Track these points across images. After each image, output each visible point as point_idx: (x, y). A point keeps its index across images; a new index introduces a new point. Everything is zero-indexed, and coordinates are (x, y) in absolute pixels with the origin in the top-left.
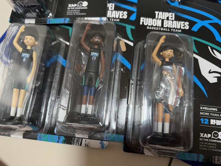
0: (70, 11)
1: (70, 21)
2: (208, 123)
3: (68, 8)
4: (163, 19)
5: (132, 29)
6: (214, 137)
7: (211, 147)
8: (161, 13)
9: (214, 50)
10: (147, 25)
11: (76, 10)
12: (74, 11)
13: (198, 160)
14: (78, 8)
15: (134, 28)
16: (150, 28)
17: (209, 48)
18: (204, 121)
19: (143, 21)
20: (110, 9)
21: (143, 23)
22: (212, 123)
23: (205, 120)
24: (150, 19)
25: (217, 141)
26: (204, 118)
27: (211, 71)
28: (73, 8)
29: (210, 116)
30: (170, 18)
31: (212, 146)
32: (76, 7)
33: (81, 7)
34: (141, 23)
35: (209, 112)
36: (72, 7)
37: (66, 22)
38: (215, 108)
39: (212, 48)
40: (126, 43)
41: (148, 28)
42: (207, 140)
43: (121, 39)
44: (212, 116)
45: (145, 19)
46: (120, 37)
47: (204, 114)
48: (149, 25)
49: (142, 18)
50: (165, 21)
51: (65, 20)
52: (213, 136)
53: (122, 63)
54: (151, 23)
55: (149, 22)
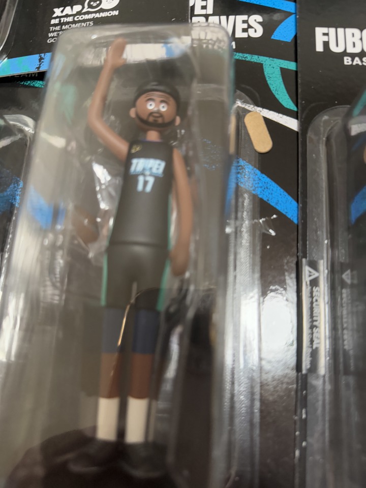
0: (58, 28)
3: (53, 22)
5: (284, 72)
10: (345, 53)
11: (78, 25)
12: (74, 26)
14: (86, 17)
15: (291, 66)
16: (357, 61)
19: (325, 38)
20: (198, 11)
21: (326, 44)
24: (349, 31)
28: (70, 19)
32: (79, 13)
33: (95, 12)
34: (319, 48)
36: (67, 16)
37: (45, 66)
40: (268, 122)
41: (347, 61)
43: (250, 107)
45: (332, 31)
46: (245, 102)
48: (350, 50)
49: (319, 31)
51: (41, 59)
53: (261, 200)
54: (358, 43)
55: (350, 40)
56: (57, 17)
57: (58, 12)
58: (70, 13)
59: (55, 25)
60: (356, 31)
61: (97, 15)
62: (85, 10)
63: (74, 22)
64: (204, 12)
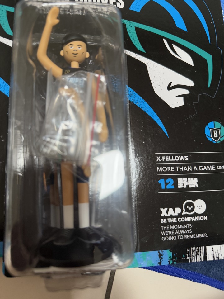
2: (173, 187)
6: (186, 213)
7: (182, 232)
17: (165, 41)
18: (166, 184)
22: (180, 186)
23: (167, 181)
25: (193, 219)
26: (166, 178)
29: (176, 172)
31: (185, 229)
35: (174, 164)
38: (183, 155)
42: (174, 220)
44: (179, 172)
47: (165, 169)
52: (184, 210)
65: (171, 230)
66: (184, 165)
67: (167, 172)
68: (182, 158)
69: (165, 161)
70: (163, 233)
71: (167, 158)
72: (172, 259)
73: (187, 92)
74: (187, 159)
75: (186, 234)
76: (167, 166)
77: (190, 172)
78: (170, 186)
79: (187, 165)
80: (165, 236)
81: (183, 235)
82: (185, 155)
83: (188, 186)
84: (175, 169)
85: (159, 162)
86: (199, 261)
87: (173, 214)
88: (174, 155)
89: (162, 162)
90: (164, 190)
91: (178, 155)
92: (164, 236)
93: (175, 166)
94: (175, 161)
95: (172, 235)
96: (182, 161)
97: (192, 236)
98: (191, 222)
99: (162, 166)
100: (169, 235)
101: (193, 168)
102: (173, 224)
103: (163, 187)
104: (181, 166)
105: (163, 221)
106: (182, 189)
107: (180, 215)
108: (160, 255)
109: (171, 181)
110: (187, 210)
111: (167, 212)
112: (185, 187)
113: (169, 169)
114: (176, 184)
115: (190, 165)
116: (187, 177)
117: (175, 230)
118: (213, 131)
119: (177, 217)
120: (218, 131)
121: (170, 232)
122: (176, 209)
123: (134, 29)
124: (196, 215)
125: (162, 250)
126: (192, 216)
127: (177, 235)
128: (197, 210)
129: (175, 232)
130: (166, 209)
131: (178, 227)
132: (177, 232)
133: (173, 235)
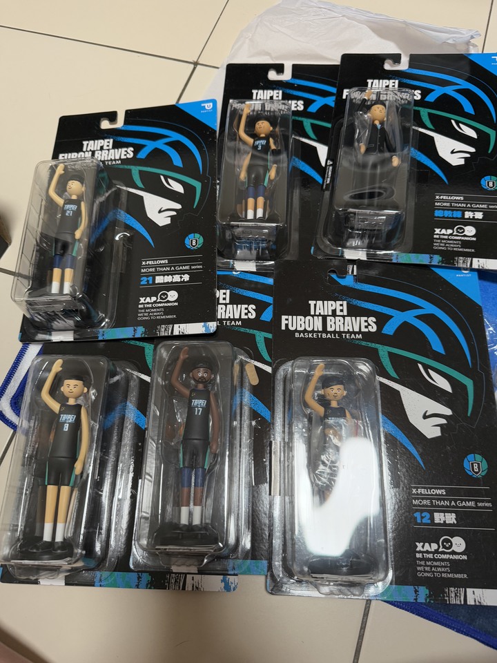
0: (143, 311)
1: (145, 333)
2: (429, 521)
3: (140, 306)
4: (326, 314)
5: (266, 339)
6: (444, 550)
7: (439, 569)
8: (320, 303)
9: (430, 371)
10: (296, 331)
11: (155, 310)
12: (152, 310)
13: (416, 599)
14: (159, 305)
15: (270, 336)
16: (302, 335)
17: (420, 366)
18: (422, 518)
19: (287, 322)
20: (221, 301)
21: (287, 325)
22: (437, 521)
23: (423, 514)
24: (299, 317)
25: (451, 557)
26: (422, 511)
27: (427, 414)
28: (150, 306)
29: (432, 506)
30: (338, 313)
31: (442, 567)
32: (155, 302)
33: (164, 302)
34: (283, 328)
35: (430, 498)
36: (148, 303)
37: (138, 335)
38: (440, 489)
39: (426, 367)
40: (256, 368)
41: (297, 335)
42: (430, 556)
43: (248, 360)
44: (436, 506)
45: (290, 317)
46: (245, 357)
47: (421, 502)
48: (299, 329)
49: (284, 317)
50: (328, 318)
51: (135, 330)
52: (441, 547)
53: (254, 410)
54: (303, 325)
55: (299, 323)
56: (142, 304)
57: (142, 300)
58: (150, 301)
59: (141, 309)
60: (302, 318)
61: (166, 305)
62: (158, 301)
63: (153, 308)
64: (224, 302)
65: (428, 566)
66: (440, 500)
67: (423, 506)
68: (439, 492)
69: (421, 494)
70: (419, 568)
71: (423, 491)
72: (429, 597)
73: (444, 421)
74: (445, 493)
75: (444, 572)
76: (423, 499)
77: (447, 507)
78: (426, 520)
79: (444, 500)
80: (421, 571)
81: (441, 573)
82: (442, 488)
83: (445, 522)
84: (432, 502)
85: (414, 494)
86: (459, 603)
87: (430, 550)
88: (431, 488)
89: (417, 494)
90: (420, 524)
91: (435, 488)
92: (419, 571)
93: (431, 499)
94: (432, 495)
95: (428, 572)
96: (439, 495)
97: (450, 576)
98: (449, 560)
99: (418, 499)
100: (425, 571)
101: (450, 503)
102: (429, 560)
103: (419, 521)
104: (438, 499)
105: (418, 555)
106: (439, 524)
107: (436, 552)
108: (416, 591)
109: (427, 515)
110: (444, 547)
111: (423, 547)
112: (442, 522)
113: (425, 502)
114: (432, 518)
115: (447, 500)
116: (444, 512)
117: (431, 567)
118: (472, 464)
119: (433, 553)
120: (478, 464)
121: (427, 569)
122: (432, 544)
123: (387, 354)
124: (454, 553)
125: (418, 586)
126: (449, 553)
127: (434, 572)
128: (455, 548)
129: (431, 569)
130: (422, 544)
131: (435, 563)
132: (433, 569)
133: (430, 572)
